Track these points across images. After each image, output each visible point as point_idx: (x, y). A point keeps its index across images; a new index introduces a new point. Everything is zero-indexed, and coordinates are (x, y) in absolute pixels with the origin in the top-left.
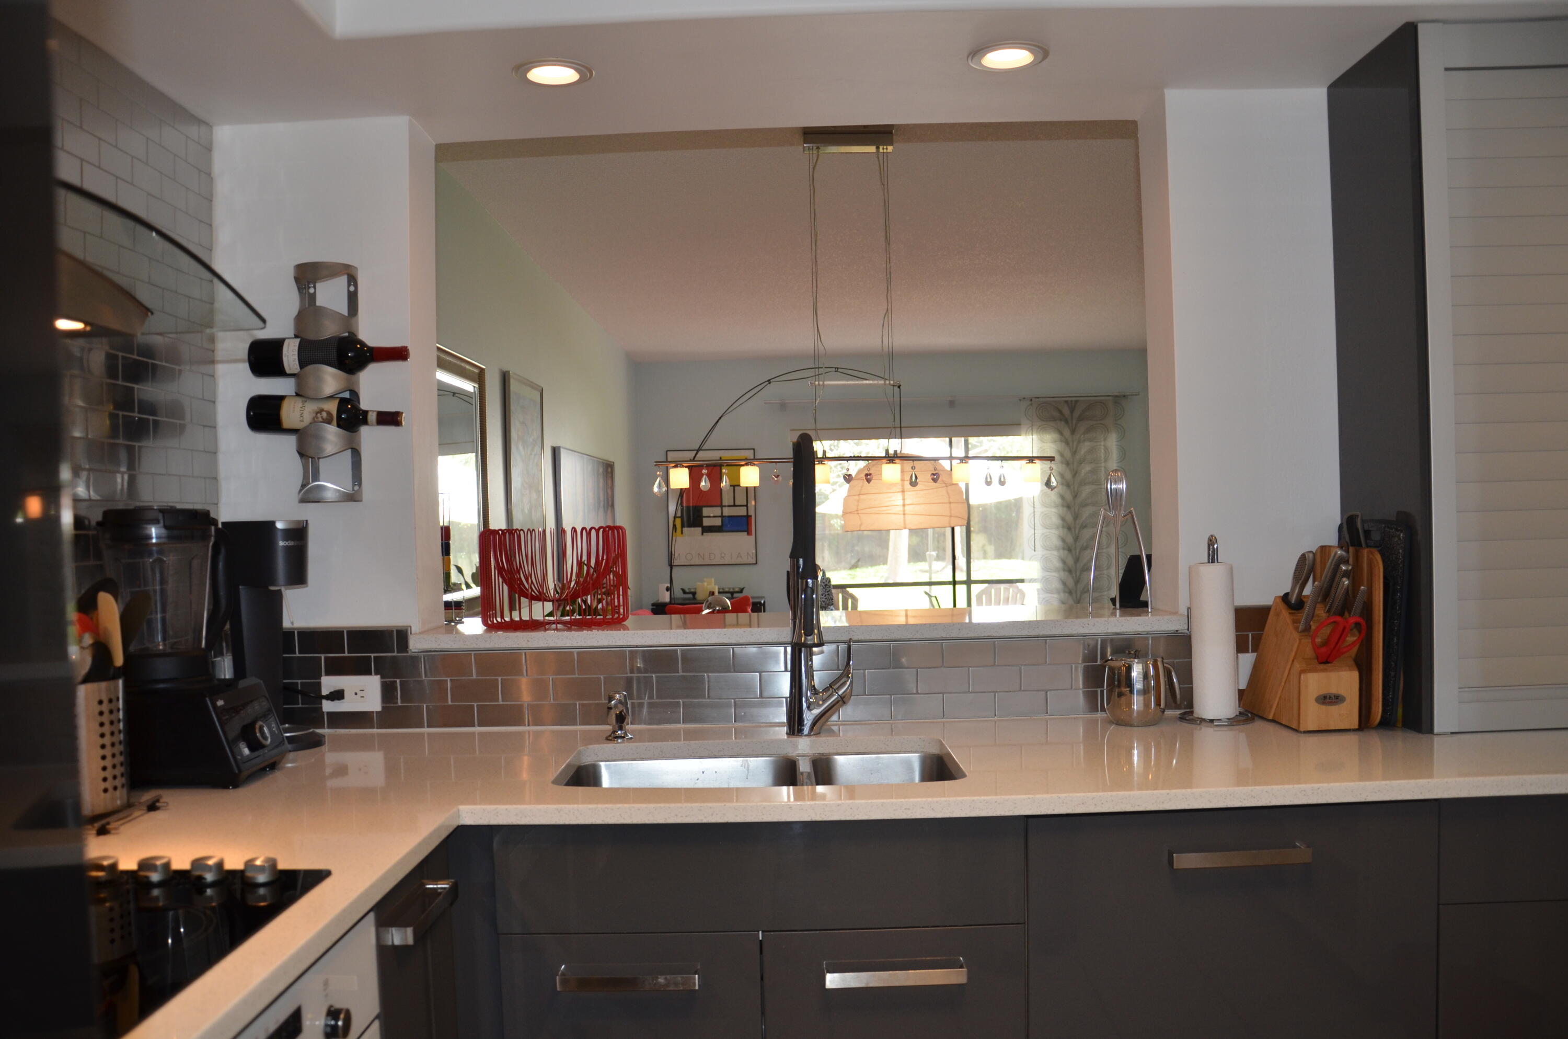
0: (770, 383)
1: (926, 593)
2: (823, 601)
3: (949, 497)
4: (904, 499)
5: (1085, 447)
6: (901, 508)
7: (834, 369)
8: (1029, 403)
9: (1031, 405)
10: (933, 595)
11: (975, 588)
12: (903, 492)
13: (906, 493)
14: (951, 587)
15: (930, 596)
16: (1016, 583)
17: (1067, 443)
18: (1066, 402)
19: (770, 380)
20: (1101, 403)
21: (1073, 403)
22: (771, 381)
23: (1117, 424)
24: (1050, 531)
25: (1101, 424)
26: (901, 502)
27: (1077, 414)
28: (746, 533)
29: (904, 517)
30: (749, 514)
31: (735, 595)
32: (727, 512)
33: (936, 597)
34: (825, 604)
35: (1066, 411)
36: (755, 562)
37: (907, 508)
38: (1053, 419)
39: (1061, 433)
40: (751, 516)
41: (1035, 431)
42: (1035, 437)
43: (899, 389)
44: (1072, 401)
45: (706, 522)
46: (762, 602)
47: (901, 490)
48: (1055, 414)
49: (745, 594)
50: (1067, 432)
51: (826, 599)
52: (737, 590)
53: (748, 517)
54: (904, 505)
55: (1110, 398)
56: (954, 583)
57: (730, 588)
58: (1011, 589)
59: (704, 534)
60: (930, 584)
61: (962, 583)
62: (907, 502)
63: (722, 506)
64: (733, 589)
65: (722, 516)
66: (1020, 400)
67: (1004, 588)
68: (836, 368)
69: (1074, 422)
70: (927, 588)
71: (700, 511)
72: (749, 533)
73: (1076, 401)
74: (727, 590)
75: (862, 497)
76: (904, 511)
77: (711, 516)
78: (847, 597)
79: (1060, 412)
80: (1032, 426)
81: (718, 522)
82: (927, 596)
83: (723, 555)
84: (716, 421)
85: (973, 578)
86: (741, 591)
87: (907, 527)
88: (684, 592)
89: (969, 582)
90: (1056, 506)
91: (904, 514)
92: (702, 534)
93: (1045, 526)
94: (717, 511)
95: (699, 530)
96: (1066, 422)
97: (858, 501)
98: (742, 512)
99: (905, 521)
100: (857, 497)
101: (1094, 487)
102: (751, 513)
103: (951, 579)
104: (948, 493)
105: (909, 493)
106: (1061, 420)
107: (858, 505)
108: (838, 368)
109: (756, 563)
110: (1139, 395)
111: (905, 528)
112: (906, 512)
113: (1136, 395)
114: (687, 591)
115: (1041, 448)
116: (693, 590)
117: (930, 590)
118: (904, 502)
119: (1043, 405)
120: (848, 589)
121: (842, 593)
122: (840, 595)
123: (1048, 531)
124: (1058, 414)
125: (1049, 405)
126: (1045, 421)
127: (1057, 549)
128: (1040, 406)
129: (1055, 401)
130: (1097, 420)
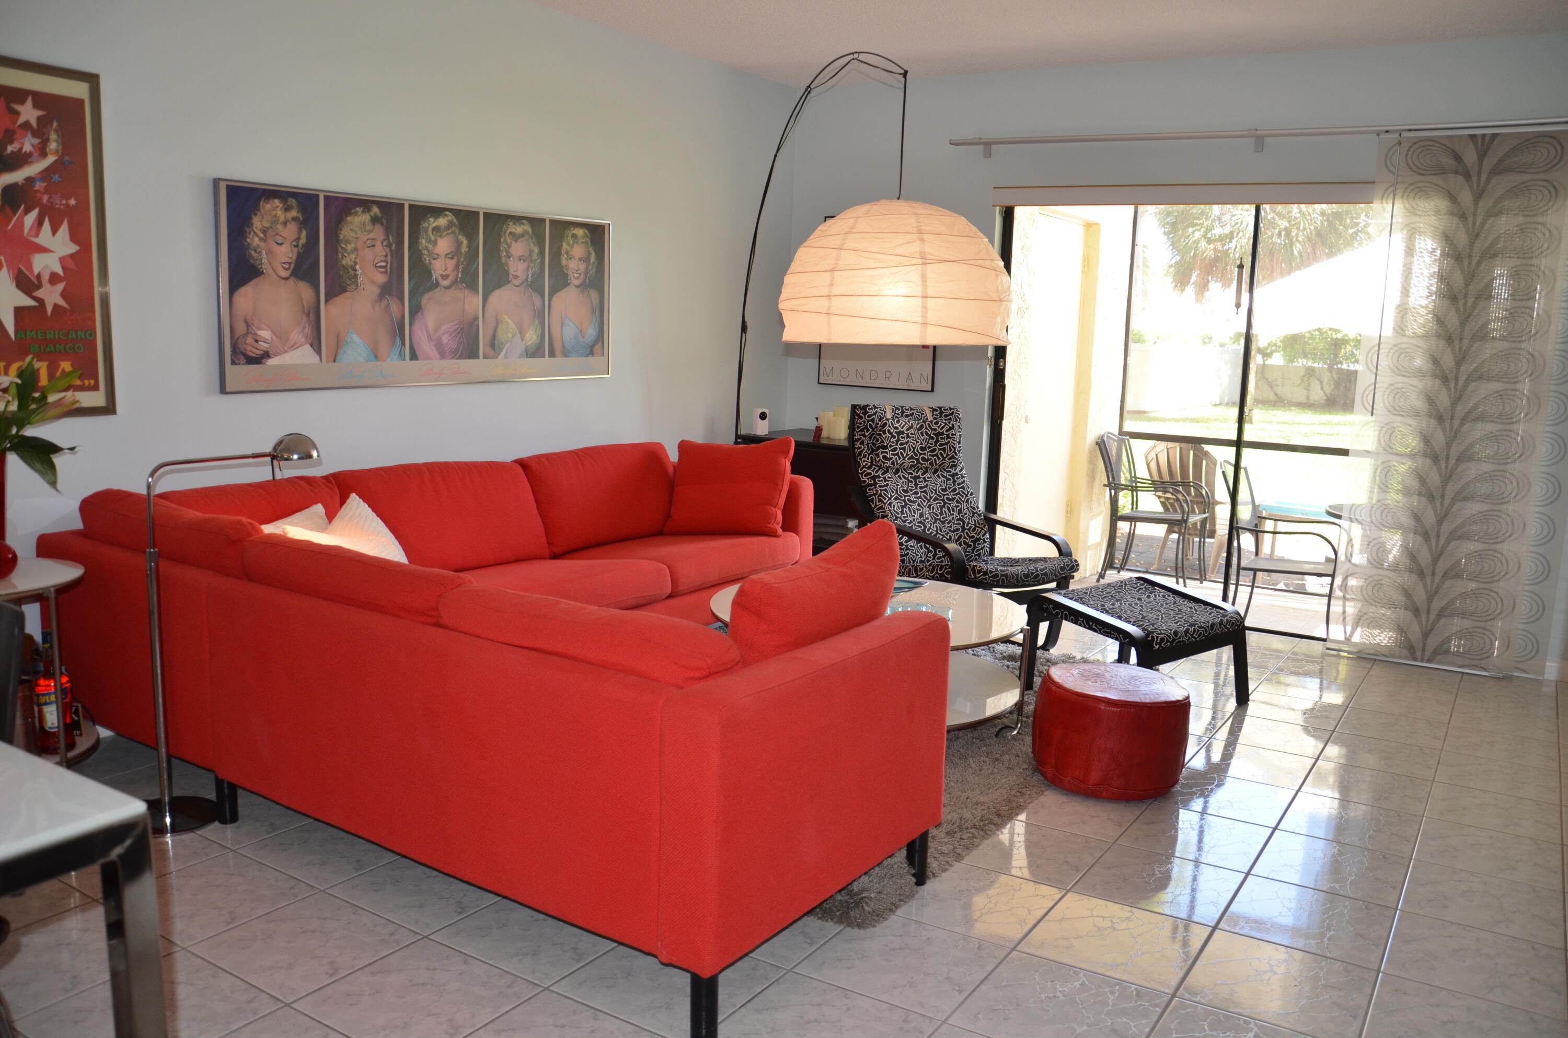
5: (1505, 224)
8: (1396, 140)
9: (1399, 143)
17: (1463, 217)
18: (1474, 137)
20: (1550, 138)
21: (1487, 139)
24: (1408, 380)
25: (1545, 180)
27: (1488, 163)
35: (1470, 156)
38: (1442, 171)
39: (1453, 198)
41: (1399, 195)
42: (1399, 206)
44: (1484, 136)
48: (1449, 162)
50: (1466, 198)
66: (1377, 135)
69: (1484, 177)
73: (1494, 136)
78: (1201, 456)
79: (1458, 158)
80: (1394, 184)
83: (888, 374)
93: (1398, 370)
96: (1467, 176)
106: (1457, 172)
109: (932, 390)
115: (1407, 225)
119: (1422, 143)
120: (1203, 445)
121: (1195, 450)
122: (1192, 452)
123: (1401, 379)
124: (1454, 163)
125: (1437, 145)
126: (1422, 175)
127: (1416, 414)
128: (1416, 146)
129: (1448, 137)
130: (1538, 173)
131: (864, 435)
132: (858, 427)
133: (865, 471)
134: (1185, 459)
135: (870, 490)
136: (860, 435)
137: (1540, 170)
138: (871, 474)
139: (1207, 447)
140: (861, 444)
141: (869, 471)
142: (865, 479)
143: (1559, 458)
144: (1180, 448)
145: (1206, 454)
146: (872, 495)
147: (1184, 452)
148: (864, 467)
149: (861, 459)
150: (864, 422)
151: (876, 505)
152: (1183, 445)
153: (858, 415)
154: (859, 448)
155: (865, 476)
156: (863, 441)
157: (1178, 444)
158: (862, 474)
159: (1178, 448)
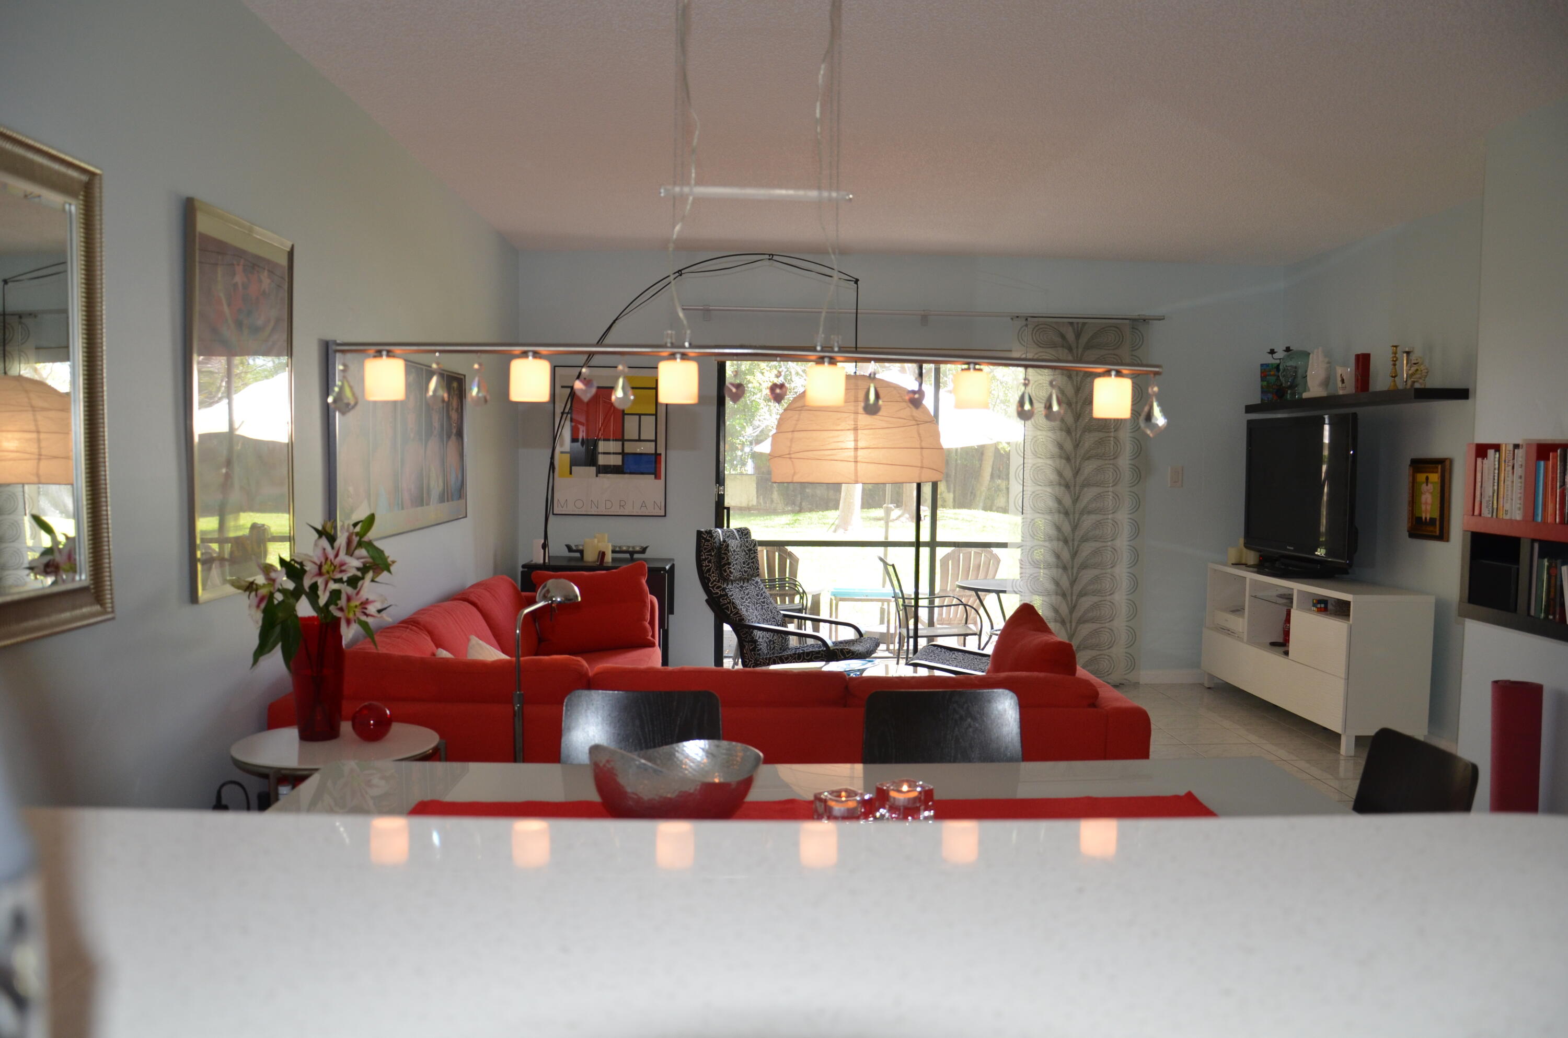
0: (681, 275)
1: (881, 559)
2: (746, 572)
3: (921, 441)
4: (856, 440)
6: (852, 453)
7: (767, 257)
8: (1024, 323)
9: (1026, 325)
10: (889, 561)
11: (941, 552)
12: (856, 429)
13: (859, 432)
14: (913, 549)
15: (885, 564)
16: (990, 547)
18: (1071, 324)
19: (680, 271)
20: (1117, 328)
21: (1080, 325)
22: (683, 272)
23: (1132, 355)
24: (1044, 488)
25: (1114, 355)
26: (851, 445)
27: (1084, 339)
28: (653, 476)
29: (856, 467)
30: (658, 452)
31: (636, 556)
32: (630, 448)
33: (893, 566)
34: (748, 575)
35: (1070, 336)
36: (663, 514)
37: (860, 453)
38: (1053, 345)
40: (660, 454)
43: (856, 285)
44: (1078, 323)
45: (602, 460)
46: (667, 567)
47: (853, 427)
48: (1057, 339)
49: (647, 555)
51: (748, 568)
52: (638, 549)
53: (657, 455)
54: (856, 449)
55: (1127, 321)
56: (918, 544)
57: (629, 547)
58: (984, 553)
59: (599, 475)
60: (886, 544)
61: (926, 544)
62: (860, 444)
63: (623, 440)
64: (633, 547)
65: (623, 454)
66: (1012, 319)
67: (975, 552)
68: (770, 255)
70: (880, 551)
71: (596, 445)
72: (657, 477)
73: (1084, 324)
74: (624, 548)
75: (796, 435)
76: (856, 457)
77: (608, 452)
78: (785, 556)
79: (1063, 337)
80: (1026, 353)
81: (616, 461)
82: (881, 564)
83: (622, 503)
84: (608, 326)
85: (939, 538)
86: (643, 550)
87: (860, 480)
88: (569, 548)
89: (933, 544)
90: (1052, 457)
91: (856, 462)
92: (597, 476)
93: (1035, 482)
94: (614, 446)
95: (593, 469)
96: (1070, 349)
97: (792, 440)
98: (648, 448)
99: (856, 470)
100: (789, 435)
101: (1101, 435)
102: (661, 450)
103: (913, 539)
104: (919, 435)
105: (865, 432)
106: (1063, 346)
107: (790, 447)
108: (773, 255)
109: (665, 516)
110: (1164, 319)
111: (857, 482)
112: (859, 459)
113: (1160, 320)
114: (574, 548)
116: (581, 548)
117: (886, 554)
118: (856, 445)
119: (1041, 326)
120: (786, 547)
121: (779, 551)
122: (777, 554)
123: (1040, 488)
124: (1060, 340)
125: (1048, 327)
126: (1043, 347)
127: (1051, 512)
128: (1037, 328)
129: (1056, 323)
130: (1109, 350)
131: (711, 555)
132: (705, 549)
133: (716, 585)
134: (771, 561)
135: (723, 600)
136: (707, 555)
137: (1111, 348)
138: (721, 586)
139: (790, 549)
140: (708, 562)
141: (719, 584)
142: (717, 591)
143: (1135, 535)
144: (767, 551)
145: (790, 555)
146: (725, 604)
147: (770, 555)
148: (714, 581)
149: (711, 575)
150: (711, 544)
151: (732, 612)
152: (769, 548)
153: (705, 539)
154: (706, 566)
155: (717, 588)
156: (711, 560)
157: (764, 547)
158: (713, 587)
159: (765, 551)
